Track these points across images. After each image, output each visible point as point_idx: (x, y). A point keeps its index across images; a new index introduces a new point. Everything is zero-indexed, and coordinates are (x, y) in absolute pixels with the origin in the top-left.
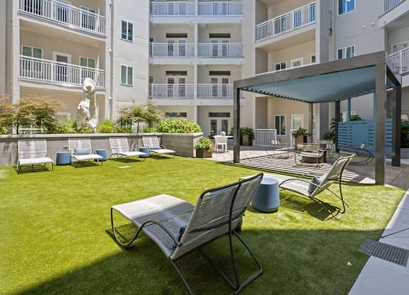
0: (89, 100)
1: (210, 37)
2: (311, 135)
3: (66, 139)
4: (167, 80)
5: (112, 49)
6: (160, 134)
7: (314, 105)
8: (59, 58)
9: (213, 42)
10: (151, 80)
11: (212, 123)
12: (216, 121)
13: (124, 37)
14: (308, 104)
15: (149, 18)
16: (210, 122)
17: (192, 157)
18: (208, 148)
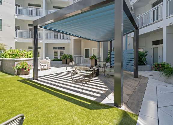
1: (54, 8)
2: (99, 58)
4: (29, 29)
6: (2, 59)
7: (100, 43)
9: (55, 10)
11: (55, 53)
12: (57, 51)
14: (97, 42)
16: (54, 52)
17: (15, 75)
18: (25, 69)
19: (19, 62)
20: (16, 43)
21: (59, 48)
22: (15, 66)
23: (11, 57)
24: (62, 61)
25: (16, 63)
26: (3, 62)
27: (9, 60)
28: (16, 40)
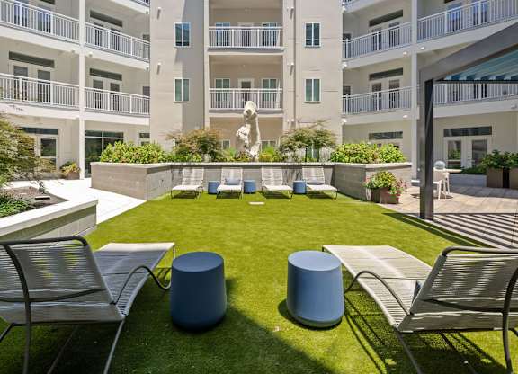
0: (249, 126)
3: (221, 167)
4: (371, 87)
5: (295, 62)
6: (332, 164)
8: (244, 85)
10: (346, 91)
13: (308, 43)
16: (446, 144)
17: (366, 201)
18: (390, 188)
19: (374, 173)
20: (344, 126)
21: (465, 132)
22: (368, 181)
23: (353, 161)
24: (485, 177)
25: (368, 174)
26: (336, 172)
27: (351, 168)
28: (345, 121)
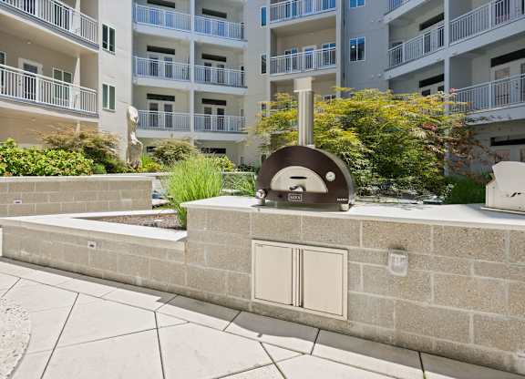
8: (26, 67)
9: (206, 65)
13: (105, 46)
15: (133, 26)
